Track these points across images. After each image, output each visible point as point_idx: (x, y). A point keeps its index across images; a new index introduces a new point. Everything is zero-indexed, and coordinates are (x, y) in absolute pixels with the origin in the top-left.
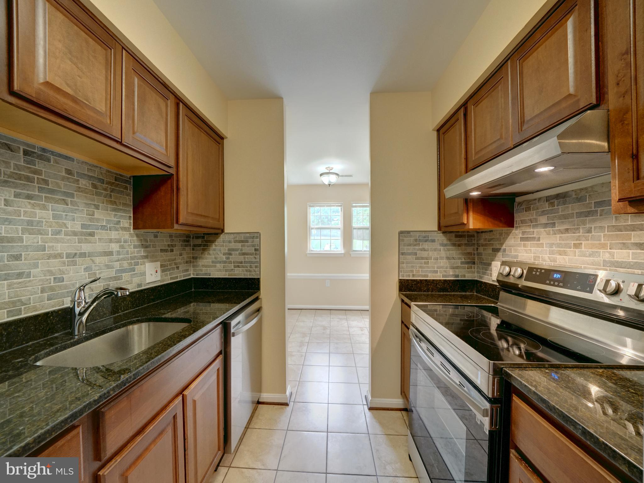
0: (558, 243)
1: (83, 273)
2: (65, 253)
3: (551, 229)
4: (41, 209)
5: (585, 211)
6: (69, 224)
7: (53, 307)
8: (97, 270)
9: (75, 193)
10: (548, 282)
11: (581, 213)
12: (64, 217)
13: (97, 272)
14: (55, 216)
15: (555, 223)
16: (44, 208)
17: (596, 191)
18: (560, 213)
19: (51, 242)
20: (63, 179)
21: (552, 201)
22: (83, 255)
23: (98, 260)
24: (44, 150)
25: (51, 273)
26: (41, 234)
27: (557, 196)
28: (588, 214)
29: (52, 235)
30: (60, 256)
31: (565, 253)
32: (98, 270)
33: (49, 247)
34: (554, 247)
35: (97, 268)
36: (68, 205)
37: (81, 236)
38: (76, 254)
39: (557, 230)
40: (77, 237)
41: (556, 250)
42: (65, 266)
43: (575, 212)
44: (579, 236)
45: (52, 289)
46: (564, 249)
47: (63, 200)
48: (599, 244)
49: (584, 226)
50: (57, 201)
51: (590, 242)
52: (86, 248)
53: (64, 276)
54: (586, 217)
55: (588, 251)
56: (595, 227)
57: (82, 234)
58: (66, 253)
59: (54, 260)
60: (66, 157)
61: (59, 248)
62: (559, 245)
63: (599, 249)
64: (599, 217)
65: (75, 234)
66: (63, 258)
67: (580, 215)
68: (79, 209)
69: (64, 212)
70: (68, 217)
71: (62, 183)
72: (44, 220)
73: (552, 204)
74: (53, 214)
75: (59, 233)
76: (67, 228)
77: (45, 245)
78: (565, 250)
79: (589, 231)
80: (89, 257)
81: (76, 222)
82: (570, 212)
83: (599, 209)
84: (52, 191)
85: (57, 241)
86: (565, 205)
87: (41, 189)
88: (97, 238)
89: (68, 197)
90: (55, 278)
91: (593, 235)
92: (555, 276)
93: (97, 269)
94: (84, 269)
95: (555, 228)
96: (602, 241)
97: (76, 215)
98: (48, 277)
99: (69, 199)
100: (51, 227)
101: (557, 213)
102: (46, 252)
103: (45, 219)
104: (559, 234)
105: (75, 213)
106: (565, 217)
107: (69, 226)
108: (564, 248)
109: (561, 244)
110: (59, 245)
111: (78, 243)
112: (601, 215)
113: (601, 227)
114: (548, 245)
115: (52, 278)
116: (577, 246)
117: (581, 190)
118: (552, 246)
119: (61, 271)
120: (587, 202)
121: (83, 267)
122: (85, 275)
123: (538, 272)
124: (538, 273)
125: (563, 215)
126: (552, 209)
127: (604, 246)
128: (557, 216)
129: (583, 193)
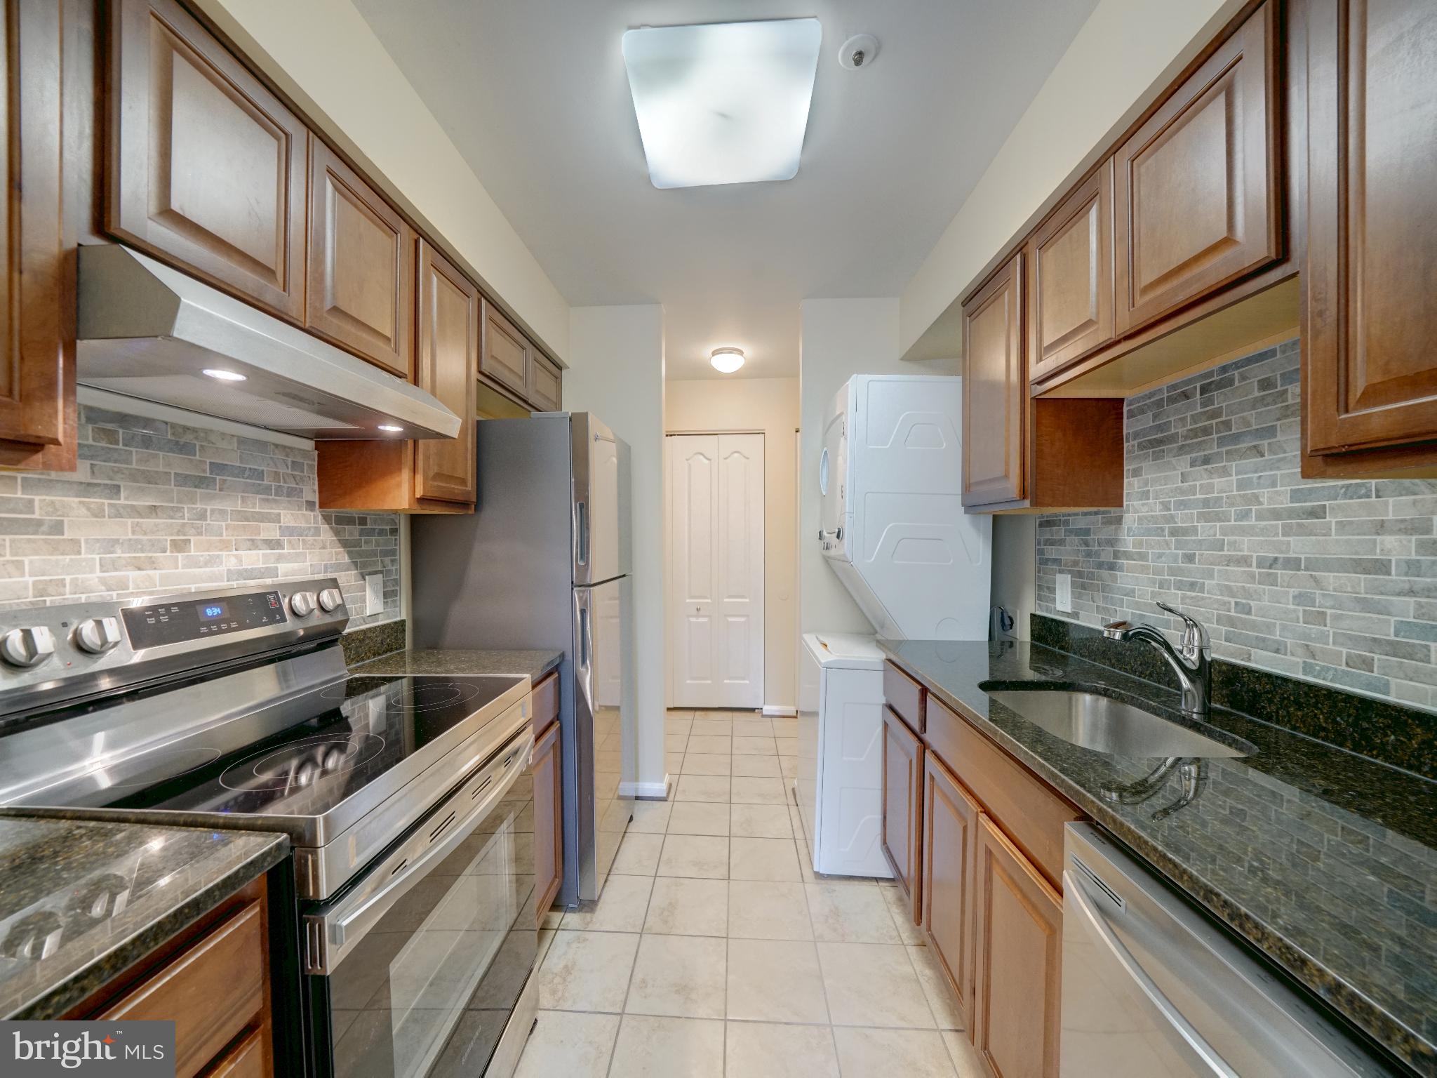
0: (130, 540)
1: (1291, 607)
2: (1255, 555)
3: (106, 502)
4: (1220, 477)
5: (195, 476)
6: (1265, 493)
7: (1232, 655)
8: (1327, 608)
9: (1278, 423)
10: (204, 630)
11: (187, 476)
12: (1255, 481)
13: (1329, 611)
14: (1241, 485)
15: (119, 486)
16: (1225, 472)
17: (213, 443)
18: (134, 466)
19: (1233, 534)
20: (1255, 403)
21: (109, 426)
22: (1293, 564)
23: (1331, 579)
24: (1224, 369)
25: (1230, 591)
26: (1220, 520)
27: (123, 419)
28: (200, 482)
29: (1235, 521)
30: (1245, 561)
31: (153, 564)
32: (1332, 607)
33: (1230, 543)
34: (119, 551)
35: (1330, 603)
36: (1263, 456)
37: (1290, 518)
38: (1276, 559)
39: (125, 507)
40: (1280, 522)
41: (124, 558)
42: (1254, 583)
43: (173, 472)
44: (184, 525)
45: (1231, 622)
46: (150, 555)
47: (1255, 447)
48: (221, 541)
49: (193, 506)
50: (1243, 455)
51: (203, 537)
52: (1299, 546)
53: (1252, 603)
54: (196, 487)
55: (202, 556)
56: (213, 511)
57: (1291, 513)
58: (1257, 556)
59: (1236, 569)
60: (1260, 355)
61: (1246, 545)
62: (133, 545)
63: (221, 550)
64: (217, 491)
65: (1276, 515)
66: (1251, 566)
67: (183, 480)
68: (1285, 458)
69: (1256, 472)
70: (1262, 481)
71: (1250, 415)
72: (1224, 495)
73: (111, 436)
74: (1237, 480)
75: (1245, 515)
76: (1261, 503)
77: (1224, 540)
78: (151, 557)
79: (202, 516)
80: (1307, 569)
81: (1279, 489)
82: (161, 469)
83: (218, 477)
84: (1237, 438)
85: (1243, 531)
86: (147, 448)
87: (1221, 442)
88: (1334, 521)
89: (1262, 438)
90: (1236, 603)
91: (209, 524)
92: (209, 612)
93: (1328, 604)
94: (1294, 597)
95: (120, 499)
96: (224, 537)
97: (1279, 473)
98: (1227, 599)
99: (1266, 442)
100: (1233, 505)
101: (127, 464)
102: (1225, 552)
103: (1225, 492)
104: (130, 518)
105: (1278, 468)
106: (150, 479)
107: (1265, 500)
108: (150, 551)
109: (137, 541)
110: (1246, 539)
111: (1284, 535)
112: (221, 490)
113: (222, 512)
114: (98, 545)
115: (1233, 601)
116: (180, 546)
117: (186, 429)
118: (113, 546)
119: (1248, 594)
120: (198, 457)
121: (1293, 591)
122: (1295, 611)
123: (164, 615)
124: (164, 619)
125: (143, 472)
126: (110, 449)
127: (226, 546)
128: (125, 471)
129: (188, 438)
